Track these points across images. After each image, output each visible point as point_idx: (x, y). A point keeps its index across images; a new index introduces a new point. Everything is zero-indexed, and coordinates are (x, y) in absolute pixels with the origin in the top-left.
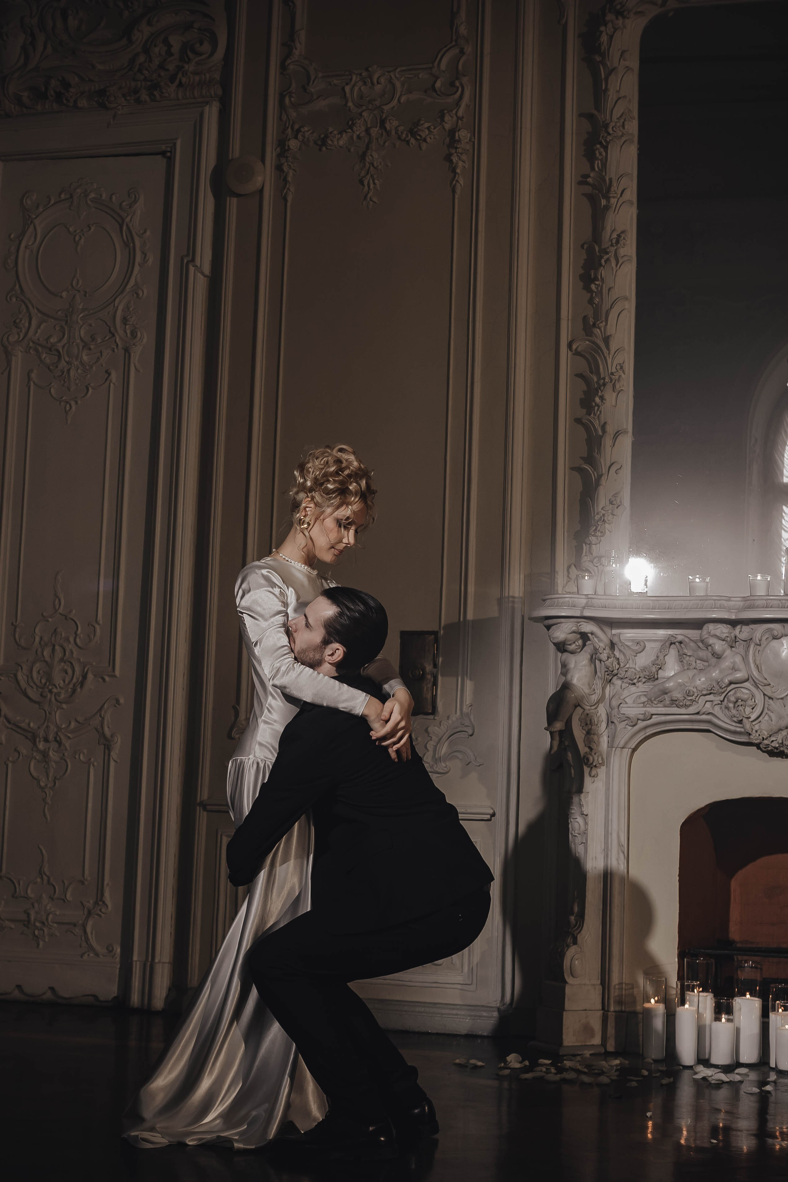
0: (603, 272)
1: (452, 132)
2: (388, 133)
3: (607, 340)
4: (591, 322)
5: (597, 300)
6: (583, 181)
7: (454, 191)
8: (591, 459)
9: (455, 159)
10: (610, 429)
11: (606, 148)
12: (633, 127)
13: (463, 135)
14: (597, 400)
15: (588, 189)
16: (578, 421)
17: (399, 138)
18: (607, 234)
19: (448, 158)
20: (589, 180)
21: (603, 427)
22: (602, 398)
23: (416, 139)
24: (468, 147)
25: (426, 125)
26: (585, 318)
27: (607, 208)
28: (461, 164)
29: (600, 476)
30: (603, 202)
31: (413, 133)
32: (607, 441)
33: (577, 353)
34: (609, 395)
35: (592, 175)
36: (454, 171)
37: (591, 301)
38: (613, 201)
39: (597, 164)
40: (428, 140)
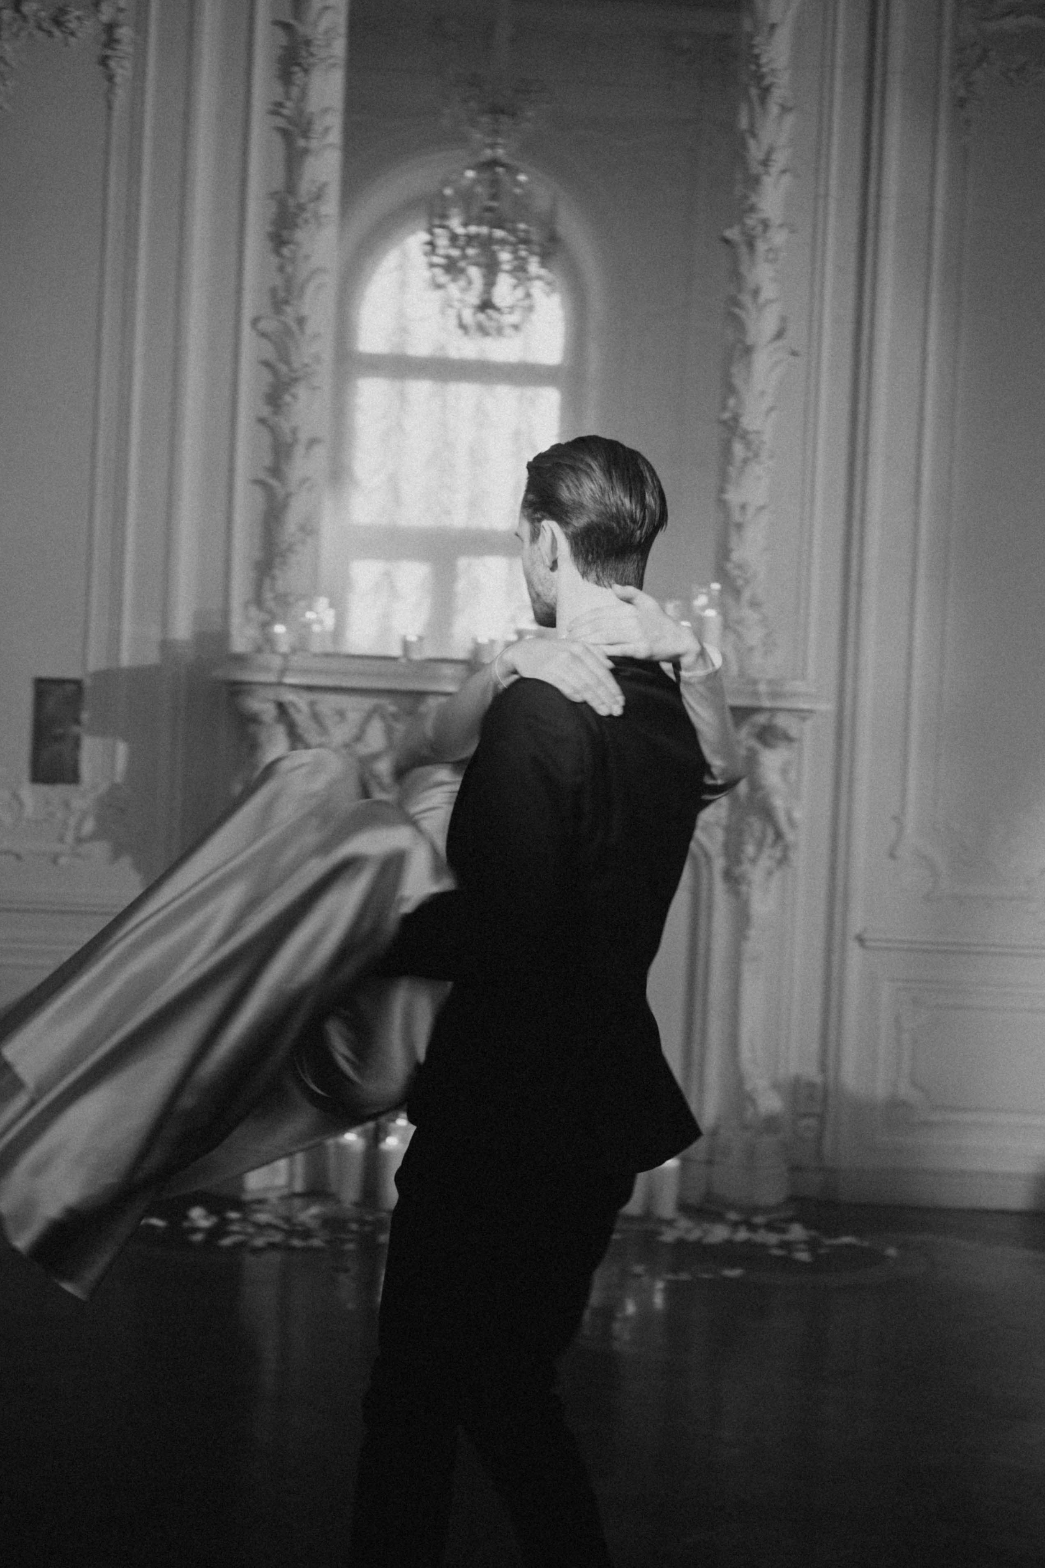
0: (300, 235)
1: (110, 28)
2: (24, 18)
3: (301, 321)
4: (282, 294)
5: (289, 269)
6: (276, 109)
7: (110, 107)
8: (276, 471)
9: (112, 64)
10: (303, 436)
11: (306, 71)
12: (339, 47)
13: (124, 33)
14: (287, 398)
15: (281, 122)
16: (262, 421)
17: (40, 28)
18: (305, 187)
19: (104, 61)
20: (285, 112)
21: (294, 431)
22: (294, 397)
23: (63, 32)
24: (130, 49)
25: (78, 13)
26: (273, 291)
27: (306, 151)
28: (123, 71)
29: (289, 495)
30: (301, 143)
31: (58, 22)
32: (299, 450)
33: (263, 335)
34: (301, 391)
35: (289, 104)
36: (110, 78)
37: (281, 269)
38: (314, 144)
39: (295, 91)
40: (80, 35)
